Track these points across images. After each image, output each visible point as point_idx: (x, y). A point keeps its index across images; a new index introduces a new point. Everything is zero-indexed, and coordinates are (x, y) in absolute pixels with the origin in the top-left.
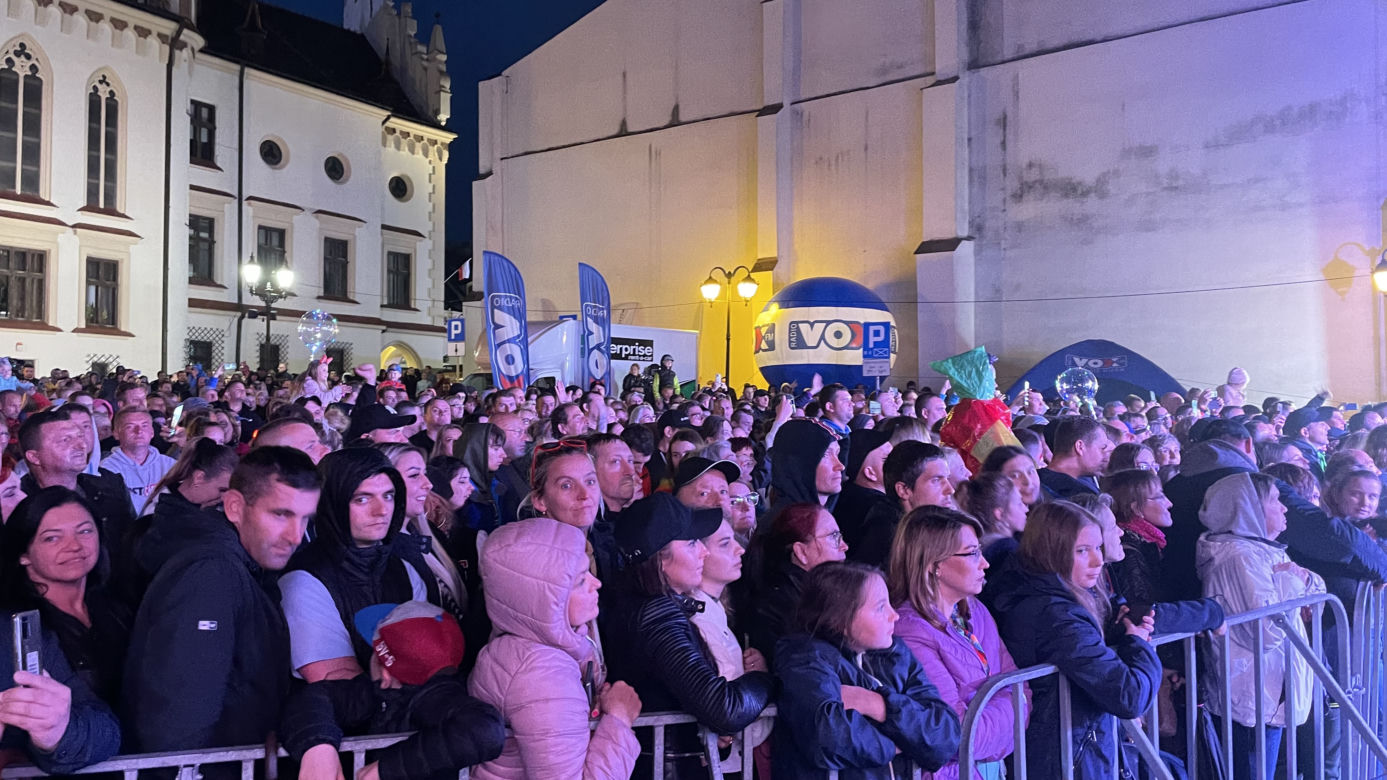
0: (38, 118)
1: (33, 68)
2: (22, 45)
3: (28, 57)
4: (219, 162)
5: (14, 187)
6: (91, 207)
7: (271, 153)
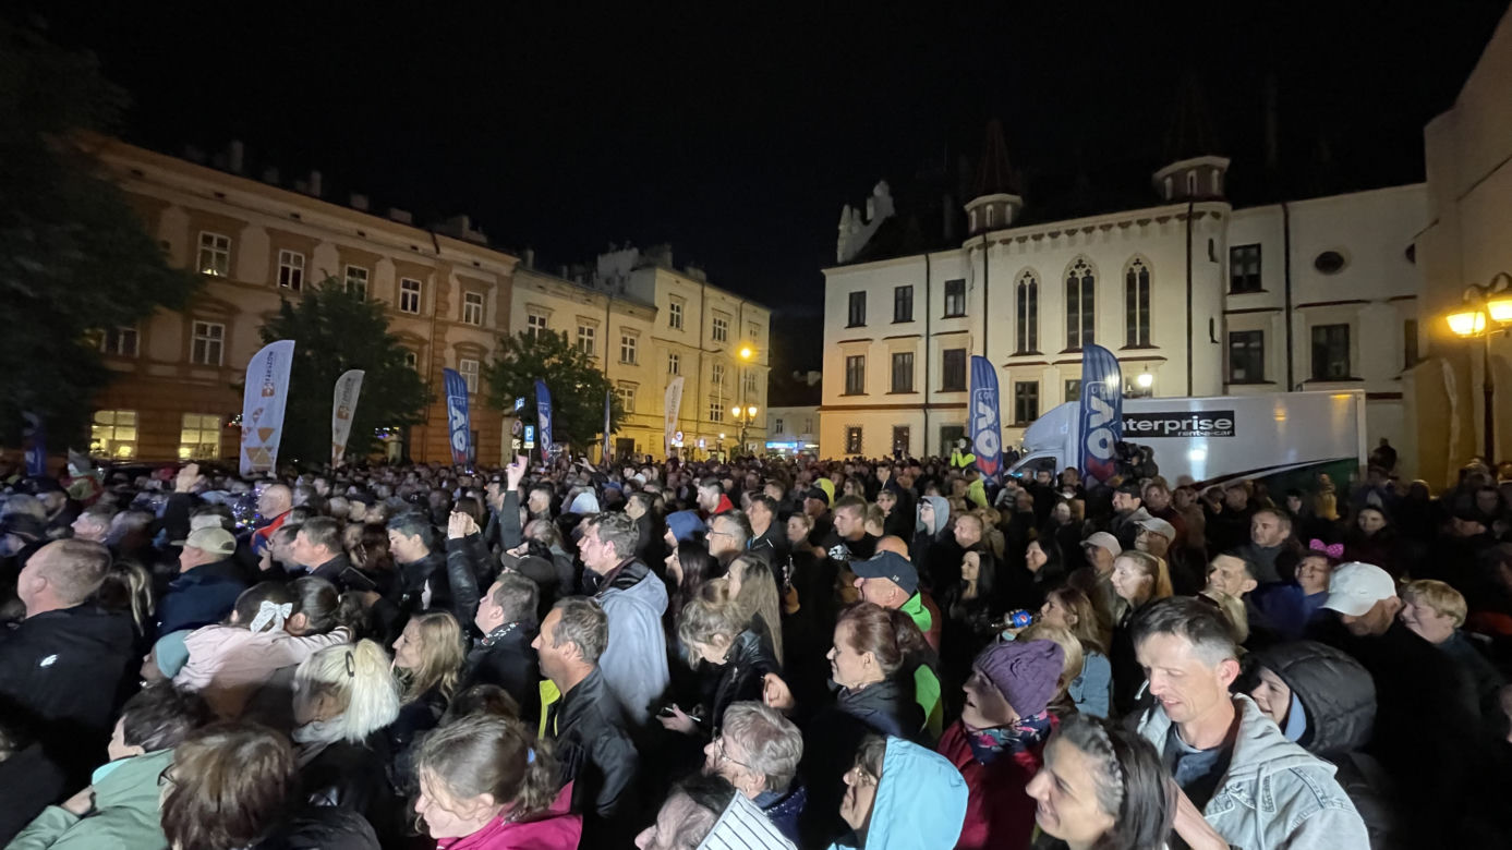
0: (1092, 301)
1: (1088, 272)
2: (1080, 261)
3: (1084, 266)
4: (1264, 287)
5: (1078, 344)
6: (1130, 346)
7: (1329, 263)
